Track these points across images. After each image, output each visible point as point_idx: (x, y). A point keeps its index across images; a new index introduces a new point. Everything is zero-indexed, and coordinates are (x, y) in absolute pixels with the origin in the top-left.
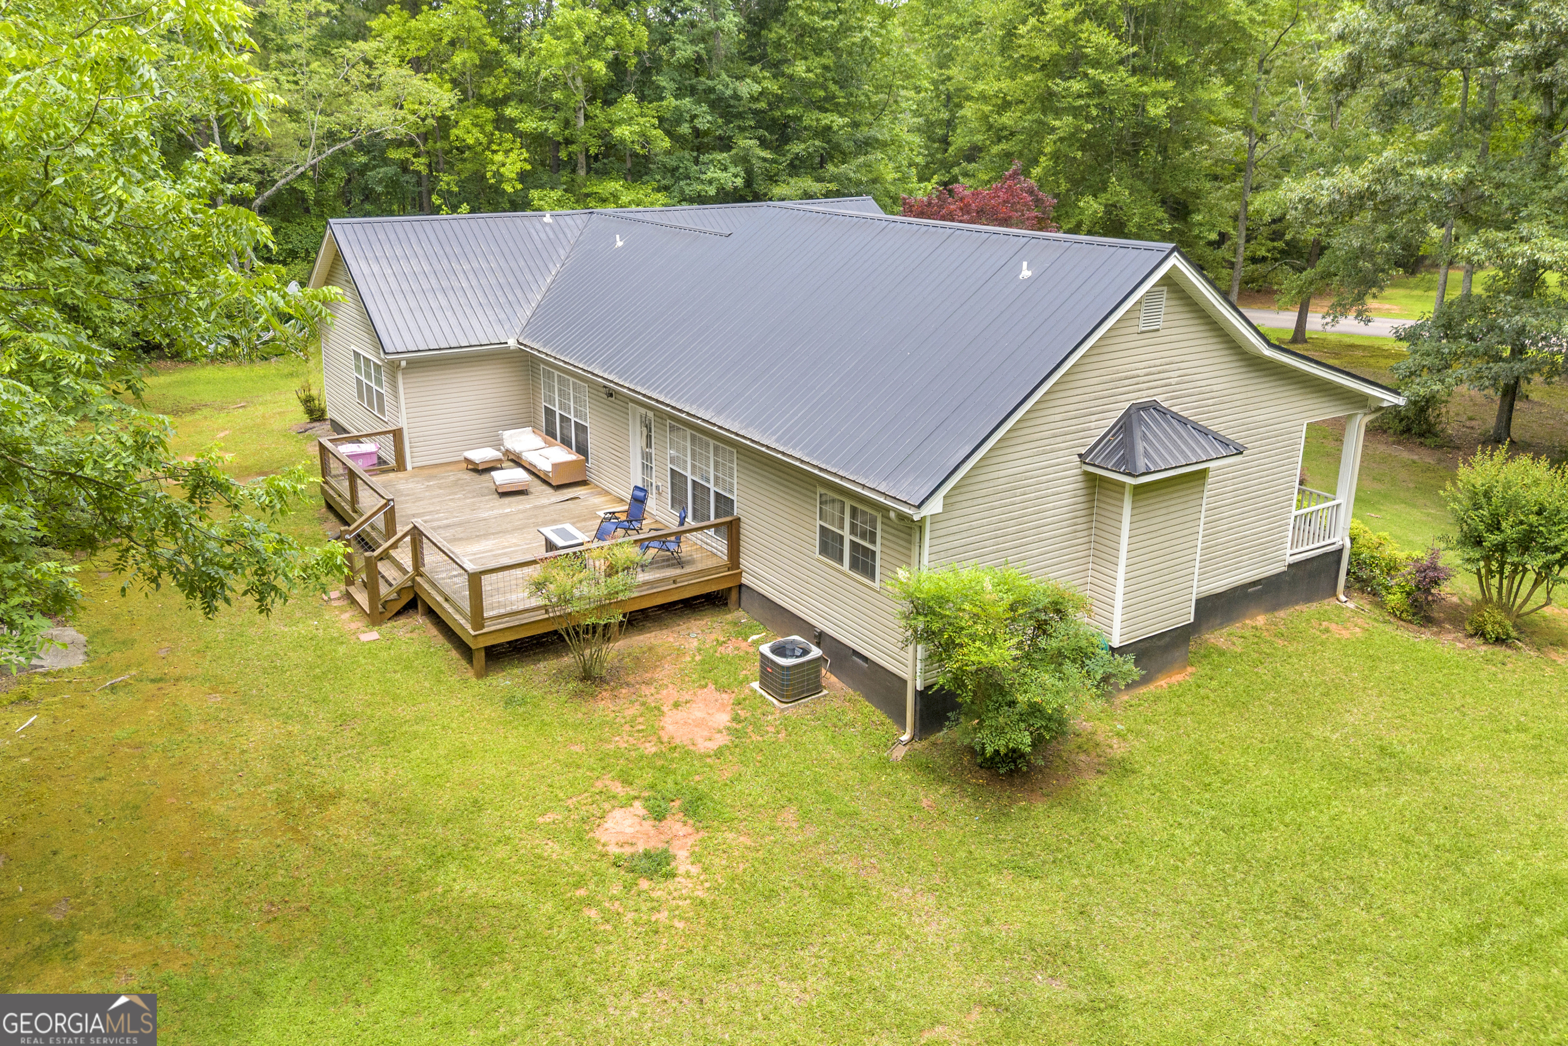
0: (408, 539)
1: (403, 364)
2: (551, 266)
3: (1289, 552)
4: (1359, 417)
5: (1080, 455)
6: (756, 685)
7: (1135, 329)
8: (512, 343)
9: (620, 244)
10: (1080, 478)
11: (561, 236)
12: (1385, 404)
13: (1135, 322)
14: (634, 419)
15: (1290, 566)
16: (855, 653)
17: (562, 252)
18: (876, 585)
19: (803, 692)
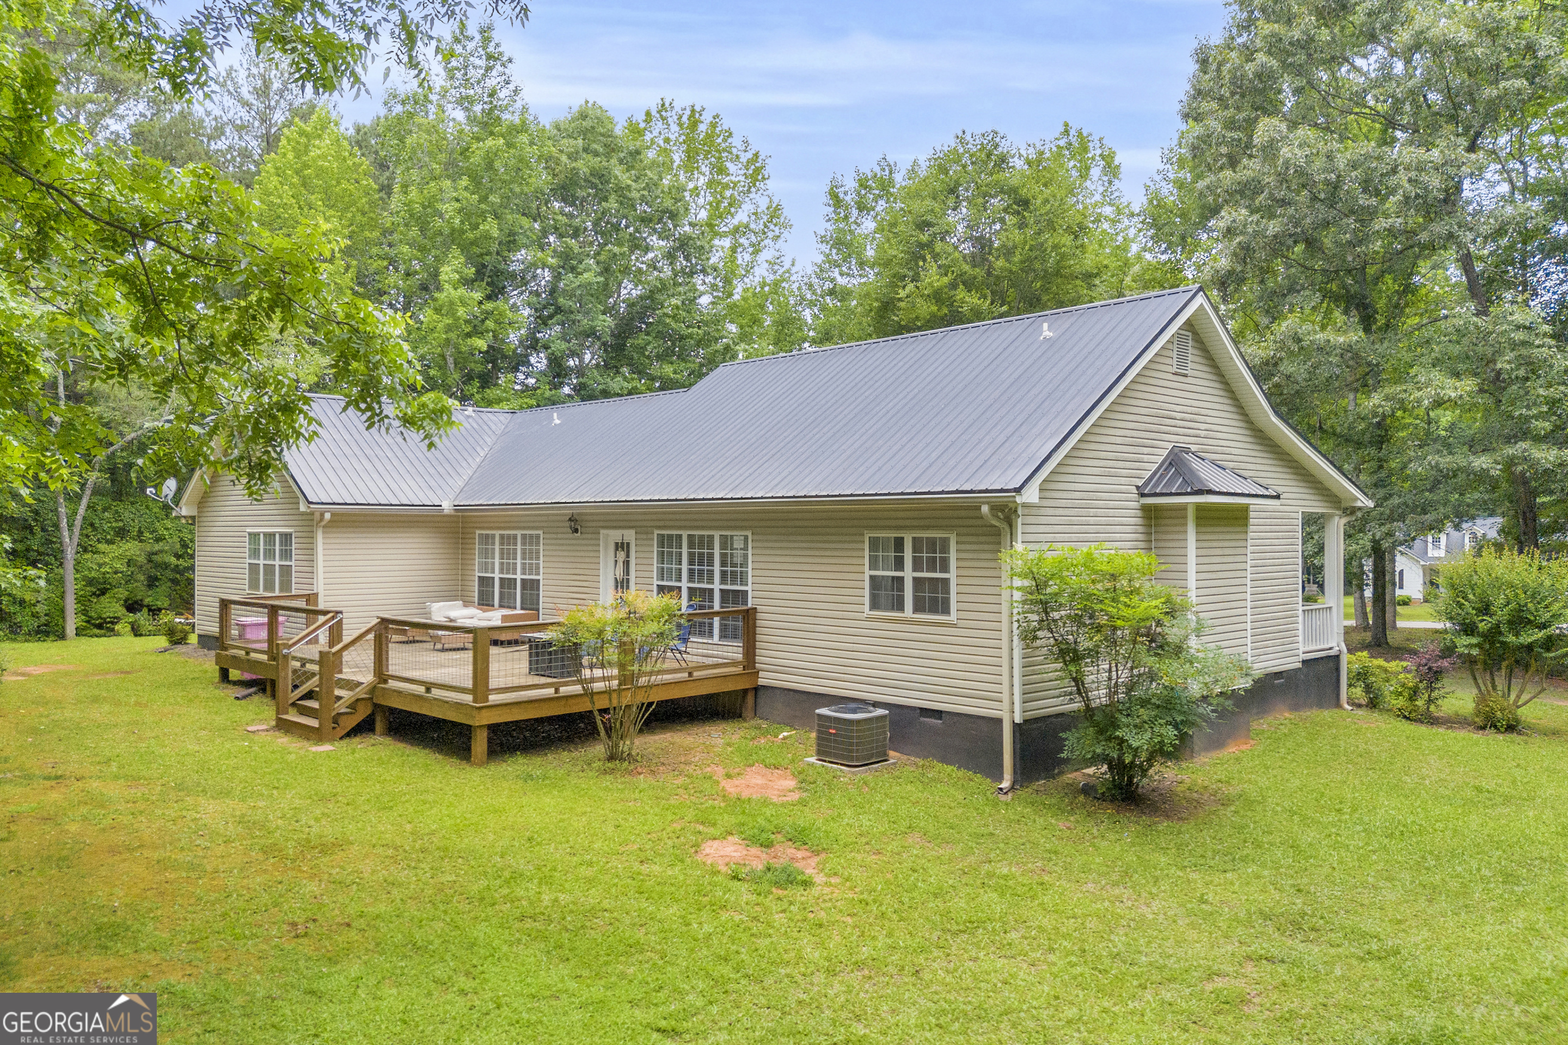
0: (371, 636)
1: (328, 516)
2: (478, 449)
3: (1302, 649)
4: (1337, 518)
5: (1138, 487)
6: (813, 760)
7: (1169, 369)
8: (447, 506)
9: (557, 422)
10: (1139, 513)
11: (486, 427)
12: (1359, 504)
13: (1168, 361)
14: (606, 548)
15: (1304, 662)
16: (925, 712)
17: (488, 440)
18: (953, 617)
19: (872, 756)
